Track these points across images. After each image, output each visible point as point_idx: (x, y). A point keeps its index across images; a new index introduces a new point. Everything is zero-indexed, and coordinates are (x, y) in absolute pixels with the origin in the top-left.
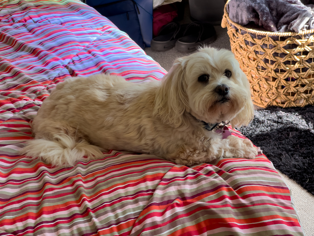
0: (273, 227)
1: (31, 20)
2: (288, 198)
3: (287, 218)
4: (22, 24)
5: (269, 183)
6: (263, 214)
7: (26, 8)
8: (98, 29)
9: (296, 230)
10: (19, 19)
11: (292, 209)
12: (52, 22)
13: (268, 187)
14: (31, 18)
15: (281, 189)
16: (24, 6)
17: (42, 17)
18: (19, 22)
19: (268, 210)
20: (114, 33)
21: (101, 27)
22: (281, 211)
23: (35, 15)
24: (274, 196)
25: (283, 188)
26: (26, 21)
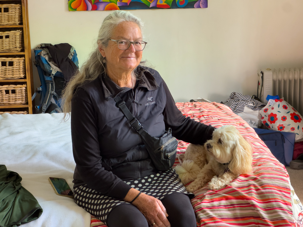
0: (274, 203)
1: (203, 117)
2: (289, 193)
3: (284, 201)
4: (198, 118)
5: (280, 185)
6: (270, 197)
7: (203, 111)
8: (237, 124)
9: (288, 207)
10: (197, 116)
11: (290, 198)
12: (214, 118)
13: (278, 187)
14: (203, 116)
15: (285, 189)
16: (201, 111)
17: (209, 116)
18: (197, 117)
19: (274, 196)
20: (244, 126)
21: (239, 123)
22: (281, 197)
23: (206, 115)
24: (280, 191)
25: (287, 188)
26: (200, 117)
